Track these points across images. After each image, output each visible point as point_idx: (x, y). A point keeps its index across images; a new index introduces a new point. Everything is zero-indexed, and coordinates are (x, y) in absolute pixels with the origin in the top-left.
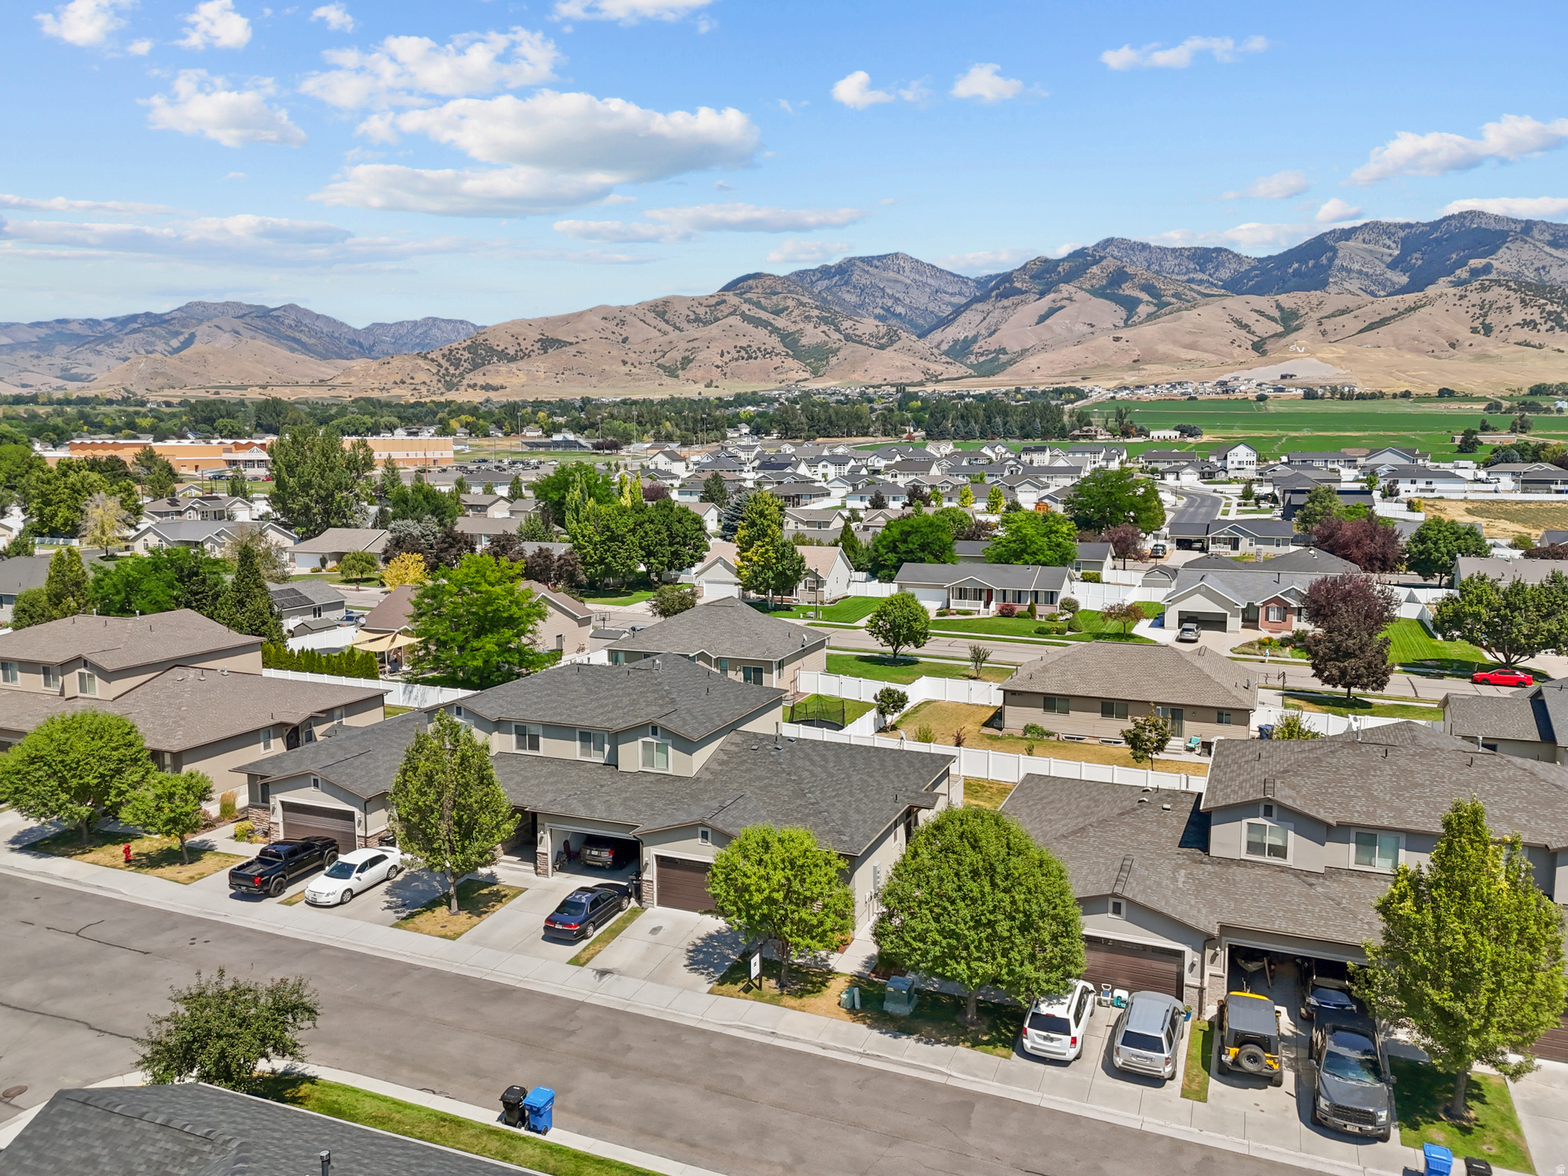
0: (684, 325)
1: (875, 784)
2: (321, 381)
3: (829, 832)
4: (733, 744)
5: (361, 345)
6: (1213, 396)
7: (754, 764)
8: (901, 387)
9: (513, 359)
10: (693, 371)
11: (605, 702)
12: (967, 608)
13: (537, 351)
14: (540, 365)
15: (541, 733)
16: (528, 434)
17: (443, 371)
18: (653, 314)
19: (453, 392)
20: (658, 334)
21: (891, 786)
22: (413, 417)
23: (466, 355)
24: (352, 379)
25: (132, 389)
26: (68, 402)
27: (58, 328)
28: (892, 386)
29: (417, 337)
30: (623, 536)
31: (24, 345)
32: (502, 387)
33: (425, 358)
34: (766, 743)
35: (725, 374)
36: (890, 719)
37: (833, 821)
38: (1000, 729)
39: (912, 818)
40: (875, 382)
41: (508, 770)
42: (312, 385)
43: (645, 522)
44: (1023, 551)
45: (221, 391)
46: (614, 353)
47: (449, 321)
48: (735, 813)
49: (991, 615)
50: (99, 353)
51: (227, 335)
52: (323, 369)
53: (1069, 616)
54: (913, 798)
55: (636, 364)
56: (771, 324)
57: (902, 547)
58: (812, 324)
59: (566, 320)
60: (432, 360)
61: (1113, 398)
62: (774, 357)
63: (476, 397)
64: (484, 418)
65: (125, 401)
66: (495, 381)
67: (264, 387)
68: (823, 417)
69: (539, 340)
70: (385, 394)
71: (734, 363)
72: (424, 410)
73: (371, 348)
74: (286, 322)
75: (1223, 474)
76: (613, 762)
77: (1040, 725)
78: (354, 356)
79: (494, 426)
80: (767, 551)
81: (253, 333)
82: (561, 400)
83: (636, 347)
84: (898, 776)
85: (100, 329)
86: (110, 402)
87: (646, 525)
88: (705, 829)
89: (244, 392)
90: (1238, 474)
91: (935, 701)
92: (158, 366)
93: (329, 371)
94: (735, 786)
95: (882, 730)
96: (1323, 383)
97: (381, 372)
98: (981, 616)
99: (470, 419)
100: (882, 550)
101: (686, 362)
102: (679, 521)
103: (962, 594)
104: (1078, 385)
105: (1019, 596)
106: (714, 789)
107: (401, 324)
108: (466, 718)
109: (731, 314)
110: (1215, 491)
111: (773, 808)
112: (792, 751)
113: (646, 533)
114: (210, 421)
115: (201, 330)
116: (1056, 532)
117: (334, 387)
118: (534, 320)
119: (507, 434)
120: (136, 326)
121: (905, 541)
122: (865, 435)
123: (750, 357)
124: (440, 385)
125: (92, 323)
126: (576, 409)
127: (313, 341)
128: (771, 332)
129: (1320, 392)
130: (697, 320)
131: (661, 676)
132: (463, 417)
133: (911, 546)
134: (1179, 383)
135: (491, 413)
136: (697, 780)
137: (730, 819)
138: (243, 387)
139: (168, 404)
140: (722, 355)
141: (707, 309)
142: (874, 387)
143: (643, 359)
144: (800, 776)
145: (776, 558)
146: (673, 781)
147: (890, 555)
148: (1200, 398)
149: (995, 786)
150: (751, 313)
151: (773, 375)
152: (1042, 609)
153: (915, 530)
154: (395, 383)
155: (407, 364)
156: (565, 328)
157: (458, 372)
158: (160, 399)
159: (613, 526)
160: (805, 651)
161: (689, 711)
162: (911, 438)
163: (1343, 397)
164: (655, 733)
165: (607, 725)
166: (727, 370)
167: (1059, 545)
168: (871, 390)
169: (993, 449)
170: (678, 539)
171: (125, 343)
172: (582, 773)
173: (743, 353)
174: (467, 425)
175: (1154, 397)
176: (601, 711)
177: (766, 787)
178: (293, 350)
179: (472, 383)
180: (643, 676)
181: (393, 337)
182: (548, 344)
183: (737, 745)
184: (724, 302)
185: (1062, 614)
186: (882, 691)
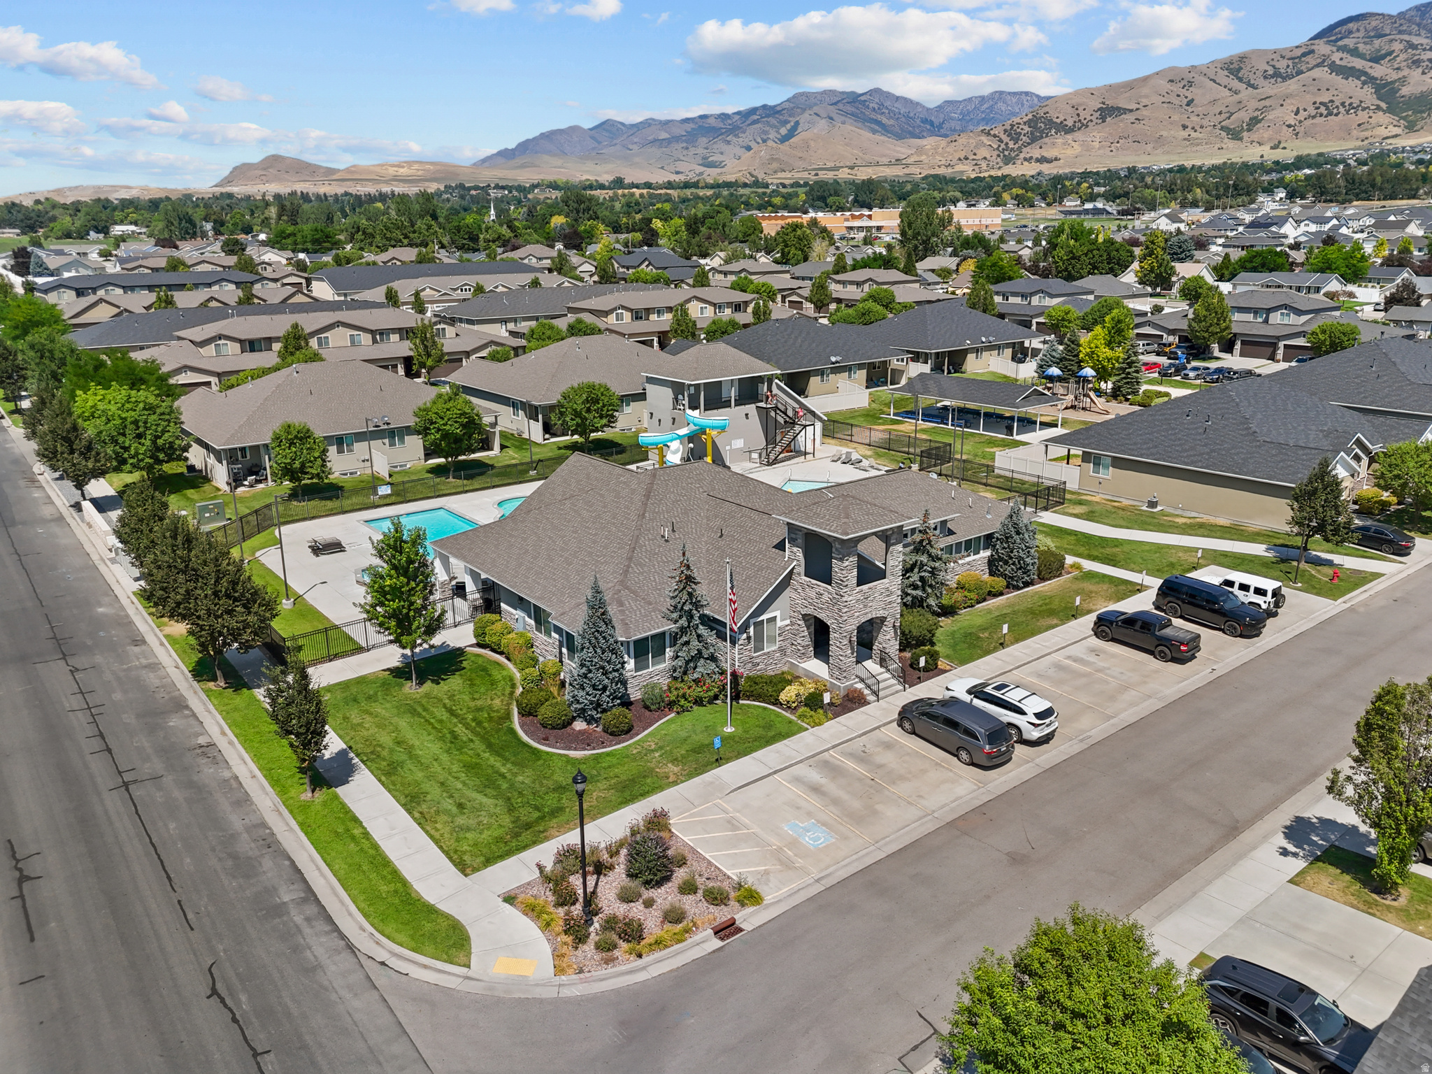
0: (1260, 82)
2: (897, 160)
5: (932, 124)
9: (1070, 130)
10: (1261, 132)
13: (1095, 121)
14: (1095, 136)
16: (1068, 204)
17: (1003, 146)
18: (1226, 73)
19: (1010, 165)
20: (1228, 93)
22: (974, 190)
23: (1027, 129)
24: (923, 157)
25: (758, 174)
26: (719, 186)
27: (700, 122)
29: (983, 112)
31: (677, 139)
32: (1056, 159)
33: (988, 134)
35: (1297, 134)
42: (890, 164)
45: (819, 172)
46: (1175, 117)
47: (1015, 94)
50: (729, 143)
51: (824, 121)
52: (899, 149)
55: (1197, 128)
56: (1366, 74)
58: (1420, 70)
59: (1130, 86)
60: (995, 136)
62: (1360, 113)
63: (1028, 170)
64: (1032, 191)
65: (754, 184)
66: (1049, 154)
67: (852, 168)
69: (1099, 109)
70: (950, 170)
71: (1310, 121)
72: (982, 184)
73: (940, 126)
74: (871, 105)
78: (925, 134)
79: (1039, 197)
81: (843, 118)
82: (1109, 170)
83: (1199, 110)
85: (730, 122)
86: (745, 185)
89: (836, 173)
92: (774, 152)
93: (903, 150)
97: (948, 150)
99: (1020, 192)
101: (1254, 121)
107: (970, 99)
109: (1318, 66)
114: (823, 199)
115: (804, 118)
117: (907, 165)
118: (1098, 89)
119: (1049, 205)
120: (756, 117)
122: (1414, 197)
123: (1330, 114)
124: (999, 159)
125: (724, 117)
126: (1120, 178)
127: (892, 122)
128: (1364, 83)
130: (1277, 75)
132: (1014, 190)
135: (1039, 186)
138: (836, 169)
139: (784, 186)
140: (1297, 113)
141: (1290, 63)
143: (1205, 123)
150: (1343, 63)
151: (1355, 133)
154: (960, 159)
155: (971, 141)
156: (1127, 95)
157: (1017, 146)
158: (776, 181)
166: (1301, 129)
171: (747, 133)
173: (1323, 110)
174: (1016, 197)
178: (874, 132)
179: (1028, 156)
181: (961, 114)
182: (1107, 112)
184: (1312, 52)
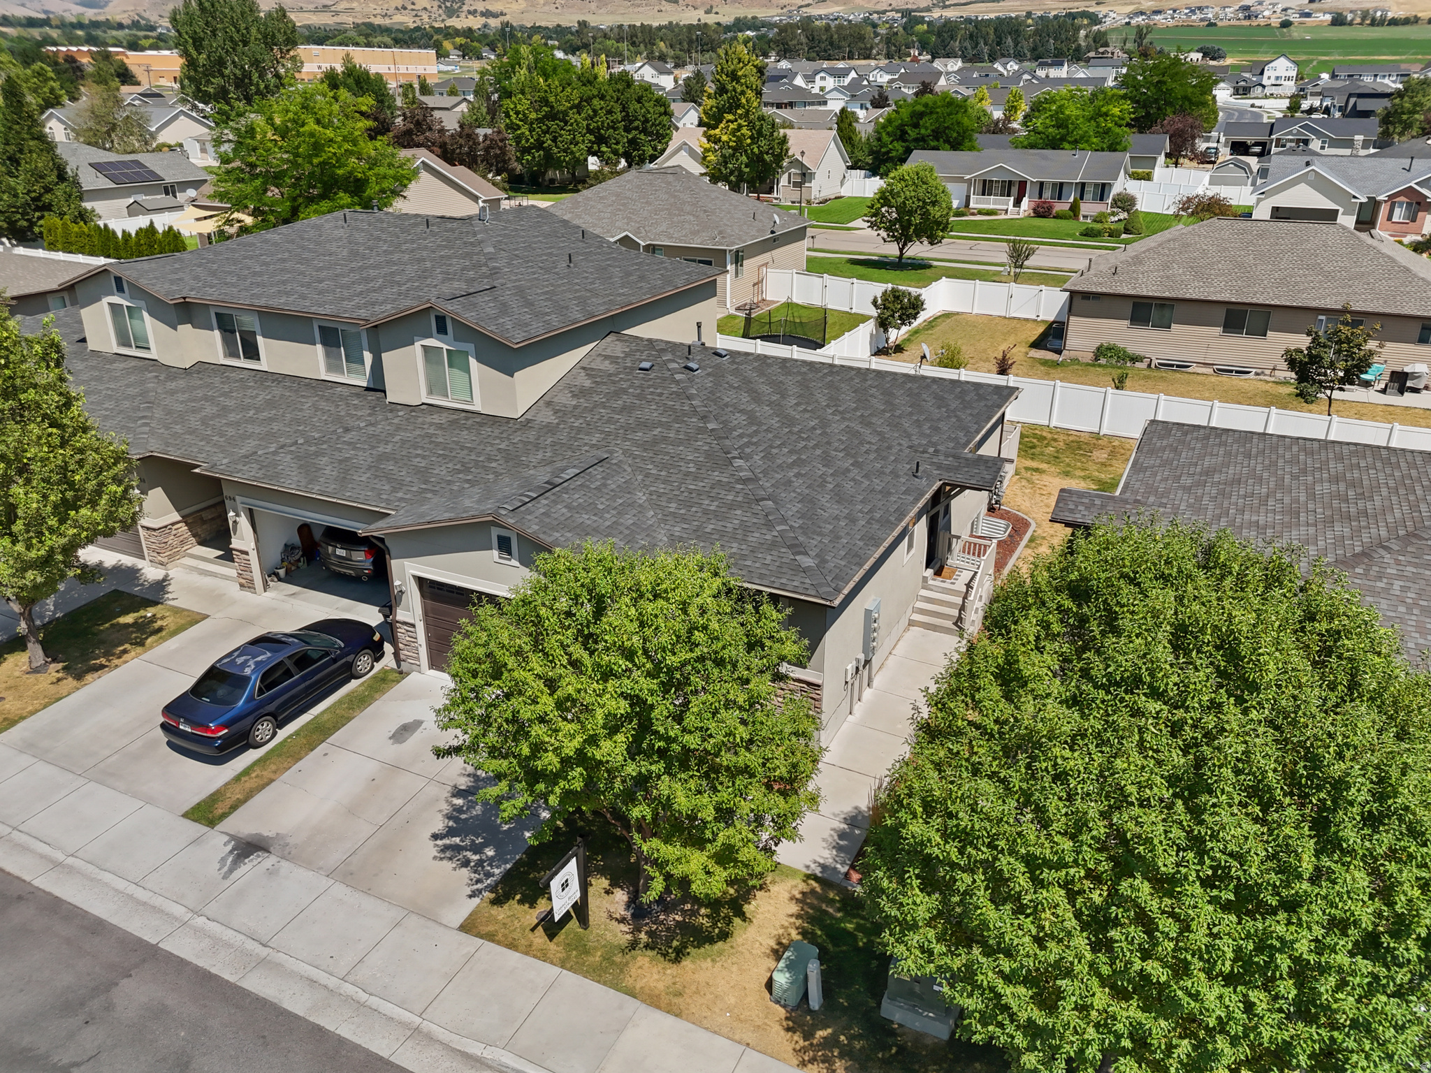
1: (874, 439)
2: (324, 7)
3: (773, 545)
4: (606, 357)
6: (1233, 22)
7: (640, 397)
8: (906, 13)
11: (372, 273)
12: (992, 207)
15: (257, 329)
19: (454, 17)
21: (905, 443)
22: (409, 40)
24: (356, 6)
25: (144, 14)
26: (80, 25)
28: (897, 11)
30: (565, 113)
32: (502, 14)
34: (669, 356)
36: (894, 335)
37: (784, 520)
38: (1059, 352)
39: (941, 508)
40: (880, 8)
41: (200, 393)
42: (316, 11)
43: (594, 97)
44: (1063, 139)
48: (578, 498)
49: (1021, 216)
53: (1123, 215)
54: (949, 469)
57: (912, 133)
61: (1128, 24)
63: (474, 23)
64: (479, 41)
65: (135, 25)
66: (494, 7)
68: (824, 37)
70: (387, 20)
72: (422, 34)
75: (1260, 89)
76: (377, 386)
77: (1121, 345)
79: (487, 48)
80: (740, 127)
82: (559, 26)
84: (918, 424)
86: (120, 26)
87: (595, 102)
88: (504, 533)
90: (1274, 90)
91: (958, 313)
94: (596, 438)
95: (880, 352)
96: (1354, 7)
98: (1009, 216)
99: (464, 42)
100: (886, 138)
102: (639, 100)
103: (986, 188)
104: (1091, 10)
105: (1059, 190)
106: (554, 444)
108: (132, 298)
110: (1253, 106)
111: (661, 488)
112: (718, 374)
113: (595, 111)
116: (1106, 114)
117: (337, 13)
121: (916, 126)
122: (867, 58)
124: (441, 11)
126: (571, 33)
129: (1350, 17)
131: (486, 230)
132: (458, 40)
133: (923, 131)
134: (1199, 8)
135: (485, 36)
136: (524, 424)
137: (561, 511)
142: (878, 13)
144: (725, 423)
145: (752, 137)
146: (481, 424)
147: (895, 144)
148: (1220, 24)
149: (1062, 437)
152: (1089, 208)
153: (929, 111)
154: (398, 9)
159: (552, 99)
160: (776, 241)
161: (520, 292)
162: (915, 60)
163: (1374, 23)
164: (442, 329)
165: (363, 313)
167: (1107, 132)
168: (875, 16)
169: (1004, 65)
170: (636, 123)
172: (323, 404)
174: (460, 47)
175: (1171, 23)
176: (359, 288)
177: (655, 442)
179: (472, 8)
180: (452, 230)
183: (613, 359)
185: (1113, 214)
186: (885, 293)
